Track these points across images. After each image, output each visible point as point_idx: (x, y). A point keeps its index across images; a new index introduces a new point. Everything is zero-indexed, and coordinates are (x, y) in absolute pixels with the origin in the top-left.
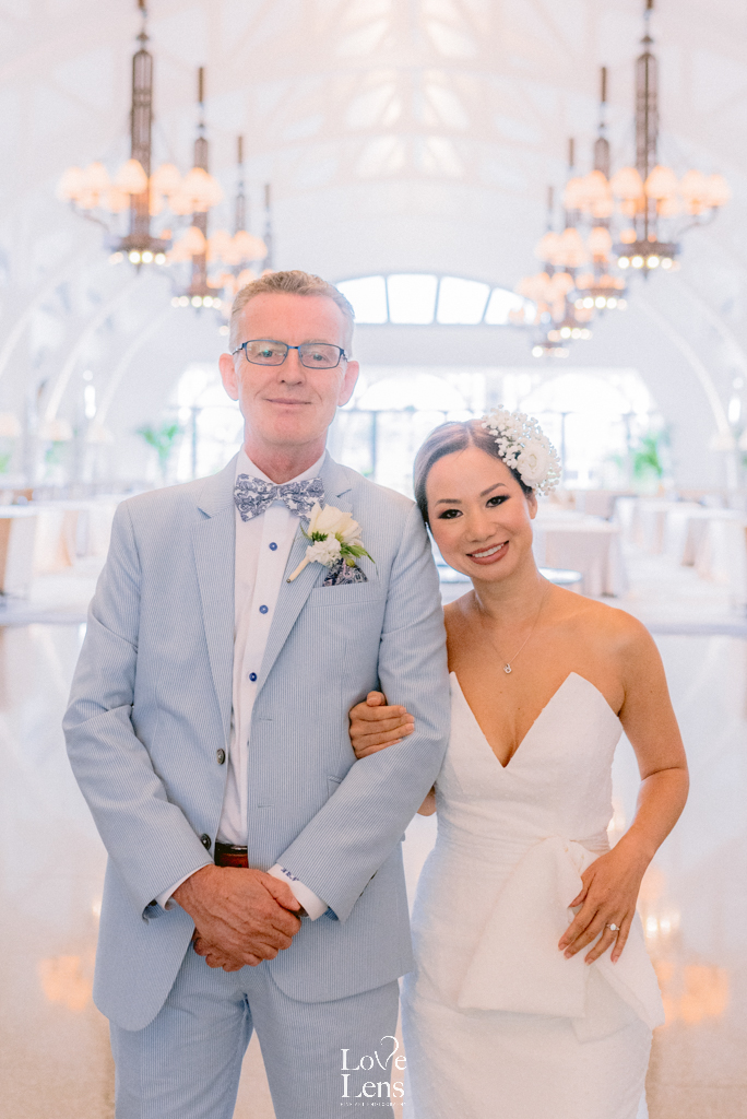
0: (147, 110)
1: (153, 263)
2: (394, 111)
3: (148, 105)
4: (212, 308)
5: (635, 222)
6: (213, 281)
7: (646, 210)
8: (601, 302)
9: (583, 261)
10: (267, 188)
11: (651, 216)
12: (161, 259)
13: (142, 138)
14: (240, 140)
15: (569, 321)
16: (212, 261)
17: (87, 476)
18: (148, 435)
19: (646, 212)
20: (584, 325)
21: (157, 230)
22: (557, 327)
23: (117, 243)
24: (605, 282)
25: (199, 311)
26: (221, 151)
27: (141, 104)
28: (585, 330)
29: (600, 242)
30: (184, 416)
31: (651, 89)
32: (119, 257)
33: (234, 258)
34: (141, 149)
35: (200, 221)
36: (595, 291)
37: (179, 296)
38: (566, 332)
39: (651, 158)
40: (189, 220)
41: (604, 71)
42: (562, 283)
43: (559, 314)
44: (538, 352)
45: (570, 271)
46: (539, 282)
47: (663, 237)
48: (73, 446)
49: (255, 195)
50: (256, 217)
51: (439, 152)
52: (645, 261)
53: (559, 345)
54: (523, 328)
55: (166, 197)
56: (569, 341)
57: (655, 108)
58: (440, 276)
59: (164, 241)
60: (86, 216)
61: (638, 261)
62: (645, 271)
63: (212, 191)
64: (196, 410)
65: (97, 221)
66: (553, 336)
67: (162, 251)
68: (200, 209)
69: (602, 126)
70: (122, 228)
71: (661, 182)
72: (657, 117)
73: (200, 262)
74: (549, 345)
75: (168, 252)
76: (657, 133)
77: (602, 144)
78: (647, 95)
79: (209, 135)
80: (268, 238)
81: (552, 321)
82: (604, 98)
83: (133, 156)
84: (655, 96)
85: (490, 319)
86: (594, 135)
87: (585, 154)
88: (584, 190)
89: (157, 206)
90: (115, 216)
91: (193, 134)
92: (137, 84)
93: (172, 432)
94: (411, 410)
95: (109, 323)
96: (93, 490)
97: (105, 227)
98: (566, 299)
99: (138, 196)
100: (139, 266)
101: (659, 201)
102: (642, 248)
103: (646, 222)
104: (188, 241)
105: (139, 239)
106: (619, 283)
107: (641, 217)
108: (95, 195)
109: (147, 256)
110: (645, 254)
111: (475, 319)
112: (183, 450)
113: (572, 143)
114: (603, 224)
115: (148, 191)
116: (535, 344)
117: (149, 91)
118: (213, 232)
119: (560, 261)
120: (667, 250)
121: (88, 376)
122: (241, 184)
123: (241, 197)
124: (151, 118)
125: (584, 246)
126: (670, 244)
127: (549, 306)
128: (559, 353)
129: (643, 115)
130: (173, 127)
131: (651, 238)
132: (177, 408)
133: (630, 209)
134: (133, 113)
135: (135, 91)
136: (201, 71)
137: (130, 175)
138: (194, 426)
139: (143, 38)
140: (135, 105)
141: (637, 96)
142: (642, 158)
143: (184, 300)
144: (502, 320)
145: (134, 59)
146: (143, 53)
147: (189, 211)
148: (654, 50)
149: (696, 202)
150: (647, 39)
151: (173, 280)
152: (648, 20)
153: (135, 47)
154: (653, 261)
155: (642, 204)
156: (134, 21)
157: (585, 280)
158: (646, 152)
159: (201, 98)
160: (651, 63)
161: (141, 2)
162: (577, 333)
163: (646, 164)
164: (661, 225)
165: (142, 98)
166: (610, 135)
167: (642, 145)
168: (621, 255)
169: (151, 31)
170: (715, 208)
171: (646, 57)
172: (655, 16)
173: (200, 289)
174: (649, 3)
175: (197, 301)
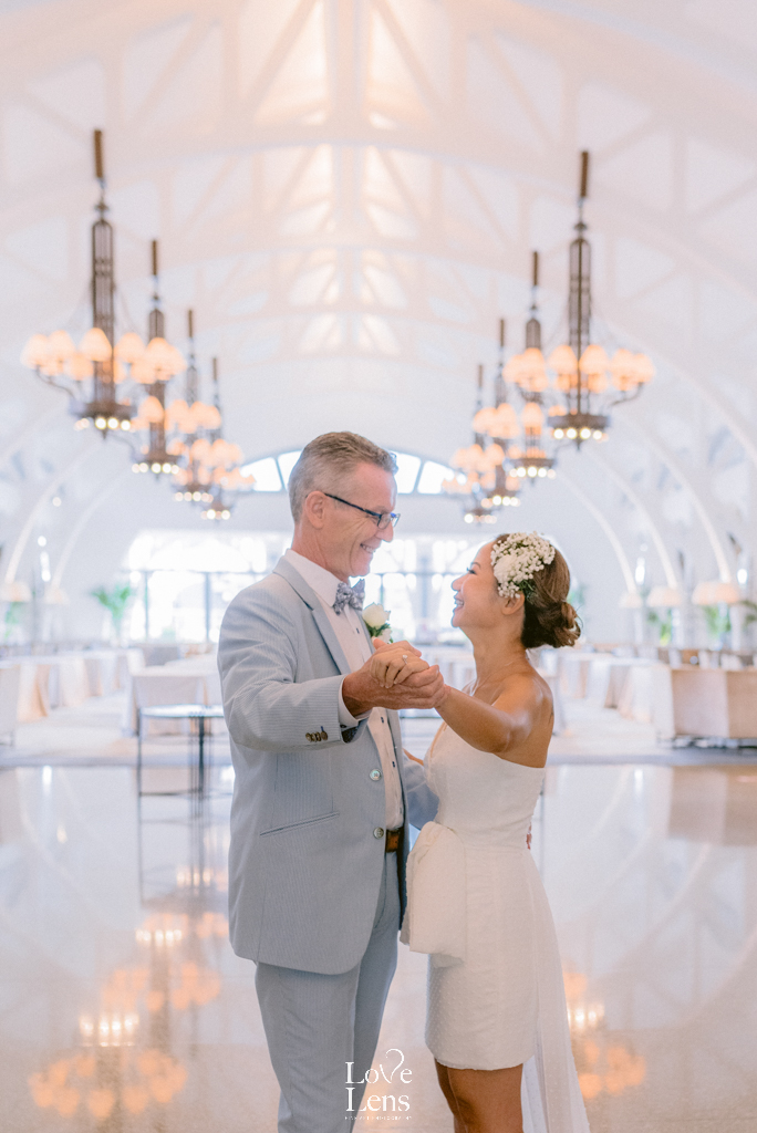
0: (108, 281)
1: (119, 429)
2: (334, 293)
3: (110, 275)
4: (171, 474)
5: (568, 396)
6: (171, 449)
7: (579, 385)
8: (532, 471)
9: (515, 433)
10: (215, 361)
11: (584, 391)
12: (126, 425)
13: (104, 309)
14: (190, 314)
15: (501, 490)
16: (169, 430)
17: (45, 636)
18: (103, 597)
19: (579, 386)
20: (512, 494)
21: (122, 397)
22: (490, 495)
23: (81, 409)
24: (534, 453)
25: (158, 476)
26: (174, 323)
27: (102, 275)
28: (514, 499)
29: (533, 415)
30: (135, 579)
31: (584, 271)
32: (85, 423)
33: (188, 428)
34: (103, 320)
35: (157, 390)
36: (527, 462)
37: (139, 463)
38: (497, 500)
39: (584, 338)
40: (149, 389)
41: (536, 256)
42: (494, 454)
43: (490, 484)
44: (469, 518)
45: (502, 443)
46: (475, 451)
47: (595, 411)
48: (32, 607)
49: (204, 368)
50: (206, 388)
51: (375, 330)
52: (578, 433)
53: (489, 512)
54: (456, 497)
55: (131, 365)
56: (501, 508)
57: (588, 291)
59: (129, 407)
60: (51, 382)
61: (572, 433)
62: (578, 441)
63: (167, 358)
64: (147, 574)
65: (61, 387)
66: (486, 504)
67: (127, 417)
68: (162, 377)
69: (534, 308)
70: (87, 393)
71: (593, 360)
72: (590, 299)
73: (158, 430)
74: (479, 512)
75: (134, 419)
76: (590, 313)
77: (533, 328)
78: (580, 278)
79: (164, 307)
81: (483, 490)
82: (536, 282)
83: (95, 325)
84: (588, 279)
85: (422, 489)
86: (526, 316)
87: (516, 334)
88: (521, 366)
89: (121, 373)
90: (79, 382)
91: (148, 306)
92: (98, 255)
93: (125, 594)
97: (70, 393)
98: (498, 468)
99: (102, 363)
100: (105, 432)
101: (591, 377)
102: (577, 420)
103: (579, 397)
104: (148, 409)
105: (105, 407)
106: (548, 455)
107: (574, 392)
108: (60, 361)
109: (113, 423)
110: (578, 427)
111: (408, 489)
112: (135, 611)
113: (502, 323)
114: (536, 398)
115: (112, 359)
116: (466, 511)
117: (110, 262)
118: (169, 402)
119: (490, 432)
120: (598, 423)
121: (41, 542)
122: (192, 357)
123: (192, 369)
124: (112, 288)
125: (518, 420)
126: (601, 417)
127: (481, 475)
128: (489, 518)
129: (576, 296)
130: (132, 302)
131: (584, 409)
132: (129, 571)
133: (566, 383)
134: (94, 283)
135: (95, 261)
136: (154, 244)
137: (94, 344)
138: (146, 589)
139: (102, 207)
140: (95, 274)
141: (572, 279)
142: (575, 338)
143: (144, 467)
144: (436, 490)
145: (94, 229)
146: (103, 223)
147: (151, 380)
148: (588, 235)
149: (624, 378)
150: (581, 226)
151: (133, 448)
152: (580, 207)
153: (94, 216)
154: (585, 433)
155: (575, 380)
156: (92, 192)
157: (517, 451)
158: (579, 332)
159: (155, 271)
160: (584, 248)
161: (99, 173)
162: (507, 501)
163: (579, 343)
164: (592, 399)
165: (102, 268)
166: (541, 316)
167: (575, 325)
168: (555, 428)
169: (110, 200)
170: (640, 384)
171: (580, 242)
172: (588, 204)
173: (158, 455)
174: (584, 192)
175: (156, 467)
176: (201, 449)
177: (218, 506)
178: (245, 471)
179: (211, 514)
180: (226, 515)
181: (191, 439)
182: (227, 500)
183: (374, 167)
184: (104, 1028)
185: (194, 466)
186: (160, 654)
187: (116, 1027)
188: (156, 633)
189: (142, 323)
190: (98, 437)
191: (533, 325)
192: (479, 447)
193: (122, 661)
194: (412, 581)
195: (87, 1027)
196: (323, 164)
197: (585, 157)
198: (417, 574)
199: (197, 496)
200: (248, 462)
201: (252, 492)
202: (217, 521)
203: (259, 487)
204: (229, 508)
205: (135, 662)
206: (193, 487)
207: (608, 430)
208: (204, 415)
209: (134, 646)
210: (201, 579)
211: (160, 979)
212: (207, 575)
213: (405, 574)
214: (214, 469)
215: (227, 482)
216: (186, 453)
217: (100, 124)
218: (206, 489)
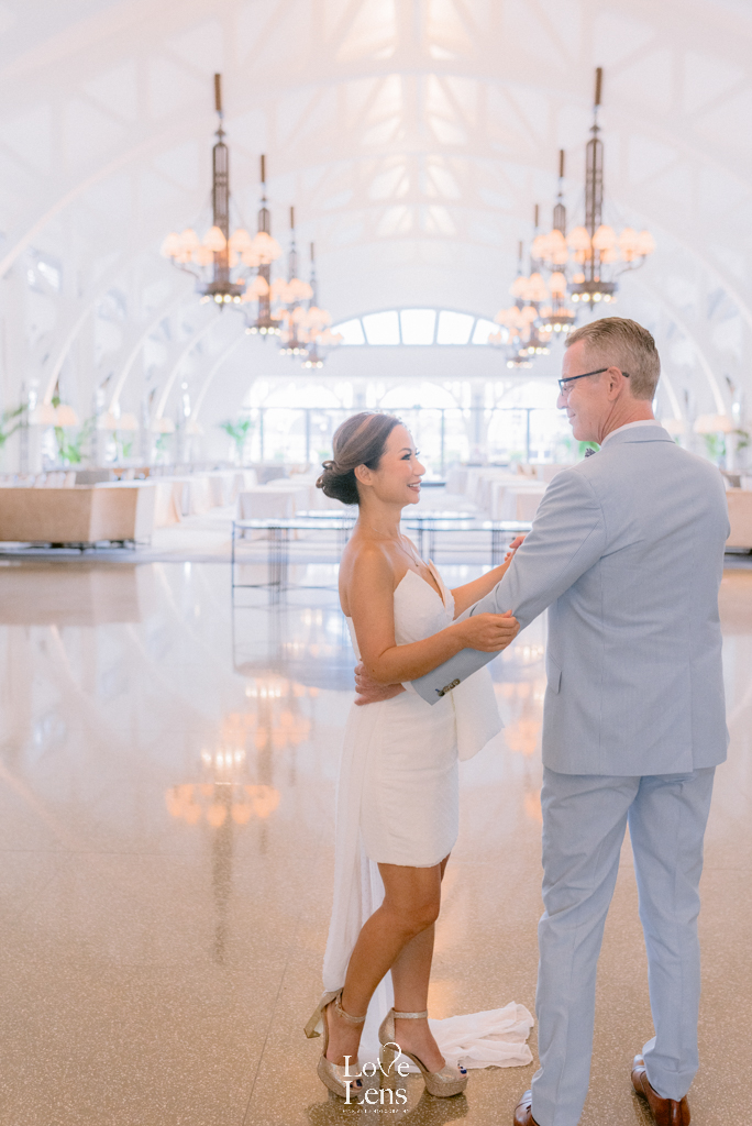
0: (225, 189)
1: (232, 303)
2: (405, 186)
3: (226, 184)
4: (274, 335)
5: (584, 267)
6: (275, 316)
7: (593, 258)
8: (557, 327)
9: (544, 298)
10: (312, 245)
11: (596, 263)
12: (238, 299)
13: (222, 209)
14: (292, 210)
15: (535, 342)
16: (273, 301)
17: (186, 458)
18: (229, 428)
19: (593, 260)
20: (544, 345)
21: (234, 279)
22: (525, 347)
23: (205, 288)
24: (561, 313)
25: (265, 337)
26: (278, 219)
27: (220, 184)
28: (545, 349)
29: (558, 283)
30: (254, 414)
31: (598, 166)
32: (208, 299)
33: (290, 299)
34: (221, 220)
35: (264, 272)
36: (554, 320)
37: (251, 327)
38: (531, 350)
39: (597, 219)
40: (257, 271)
41: (562, 153)
42: (529, 313)
43: (526, 337)
44: (511, 365)
45: (535, 305)
46: (513, 313)
47: (605, 279)
48: (175, 437)
49: (303, 251)
50: (304, 268)
51: (439, 217)
52: (592, 297)
53: (526, 359)
54: (499, 348)
55: (241, 253)
56: (534, 356)
57: (601, 181)
58: (438, 310)
59: (240, 286)
60: (183, 269)
61: (586, 297)
62: (593, 304)
63: (271, 249)
64: (262, 410)
65: (190, 272)
66: (522, 353)
67: (239, 294)
68: (265, 262)
69: (560, 195)
70: (209, 276)
71: (604, 237)
72: (602, 187)
73: (265, 301)
74: (519, 360)
75: (243, 295)
76: (601, 200)
77: (560, 209)
78: (594, 171)
79: (269, 206)
80: (313, 282)
81: (521, 343)
82: (562, 174)
83: (215, 224)
84: (601, 171)
85: (476, 341)
86: (554, 202)
87: (547, 217)
88: (547, 244)
89: (233, 261)
90: (203, 268)
91: (259, 206)
92: (217, 169)
93: (246, 426)
94: (418, 408)
95: (199, 347)
96: (192, 468)
97: (197, 277)
98: (532, 325)
99: (220, 253)
100: (222, 305)
101: (602, 251)
102: (589, 287)
103: (593, 268)
104: (256, 286)
105: (222, 286)
106: (572, 314)
107: (589, 264)
108: (189, 253)
109: (228, 298)
110: (591, 292)
111: (464, 341)
112: (253, 439)
113: (537, 208)
114: (561, 270)
115: (227, 249)
116: (508, 359)
117: (226, 175)
118: (274, 280)
119: (528, 297)
120: (608, 289)
121: (185, 386)
122: (293, 243)
123: (293, 253)
124: (228, 194)
125: (545, 287)
126: (610, 284)
127: (519, 330)
128: (526, 365)
129: (591, 186)
130: (243, 205)
131: (596, 279)
132: (249, 409)
133: (581, 257)
134: (214, 191)
135: (215, 175)
136: (263, 158)
137: (214, 238)
138: (262, 422)
139: (220, 133)
140: (215, 184)
141: (587, 171)
142: (590, 220)
143: (254, 330)
144: (484, 341)
145: (214, 150)
146: (221, 145)
147: (256, 264)
148: (600, 136)
149: (629, 252)
150: (595, 129)
151: (246, 315)
152: (596, 113)
153: (214, 140)
154: (597, 297)
155: (589, 254)
156: (213, 121)
157: (546, 311)
158: (593, 215)
159: (263, 180)
160: (598, 147)
161: (218, 107)
162: (539, 351)
163: (593, 224)
164: (604, 269)
165: (220, 180)
166: (566, 202)
167: (590, 209)
168: (573, 293)
169: (226, 128)
170: (644, 256)
171: (594, 142)
172: (601, 110)
173: (266, 322)
174: (598, 100)
175: (263, 330)
176: (300, 315)
177: (314, 358)
178: (335, 331)
179: (309, 364)
180: (319, 365)
181: (292, 307)
182: (321, 353)
183: (434, 89)
184: (219, 758)
185: (294, 327)
186: (269, 473)
187: (228, 759)
188: (269, 456)
189: (253, 220)
190: (217, 309)
191: (559, 209)
192: (517, 309)
193: (239, 479)
194: (468, 414)
195: (207, 757)
196: (394, 88)
197: (599, 72)
198: (471, 409)
199: (296, 351)
200: (335, 324)
201: (339, 347)
202: (313, 370)
203: (347, 341)
204: (322, 360)
205: (250, 482)
206: (293, 344)
207: (616, 294)
208: (302, 289)
209: (251, 467)
210: (301, 414)
211: (265, 720)
212: (307, 411)
213: (462, 409)
214: (310, 329)
215: (320, 339)
216: (286, 319)
217: (218, 70)
218: (303, 346)
